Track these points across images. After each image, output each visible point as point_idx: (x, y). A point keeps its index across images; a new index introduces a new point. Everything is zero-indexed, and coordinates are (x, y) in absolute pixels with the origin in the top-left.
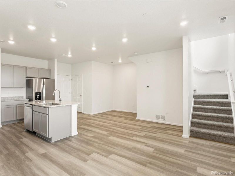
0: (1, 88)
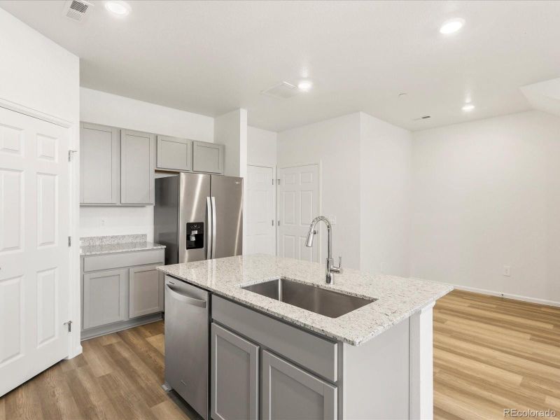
0: (81, 206)
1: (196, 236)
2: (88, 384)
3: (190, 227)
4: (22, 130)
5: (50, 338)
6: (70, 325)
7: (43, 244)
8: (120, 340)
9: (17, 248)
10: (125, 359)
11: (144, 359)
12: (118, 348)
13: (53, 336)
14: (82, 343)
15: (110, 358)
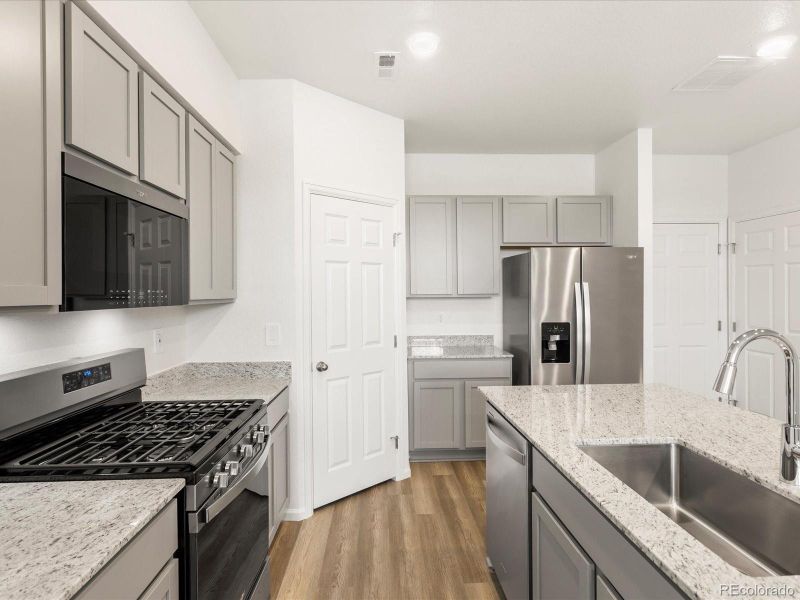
0: (407, 298)
1: (557, 343)
2: (406, 520)
3: (548, 329)
4: (345, 217)
5: (376, 451)
6: (397, 440)
7: (368, 343)
8: (452, 472)
9: (344, 346)
10: (452, 500)
11: (474, 510)
12: (448, 484)
13: (380, 450)
14: (412, 465)
15: (436, 495)
